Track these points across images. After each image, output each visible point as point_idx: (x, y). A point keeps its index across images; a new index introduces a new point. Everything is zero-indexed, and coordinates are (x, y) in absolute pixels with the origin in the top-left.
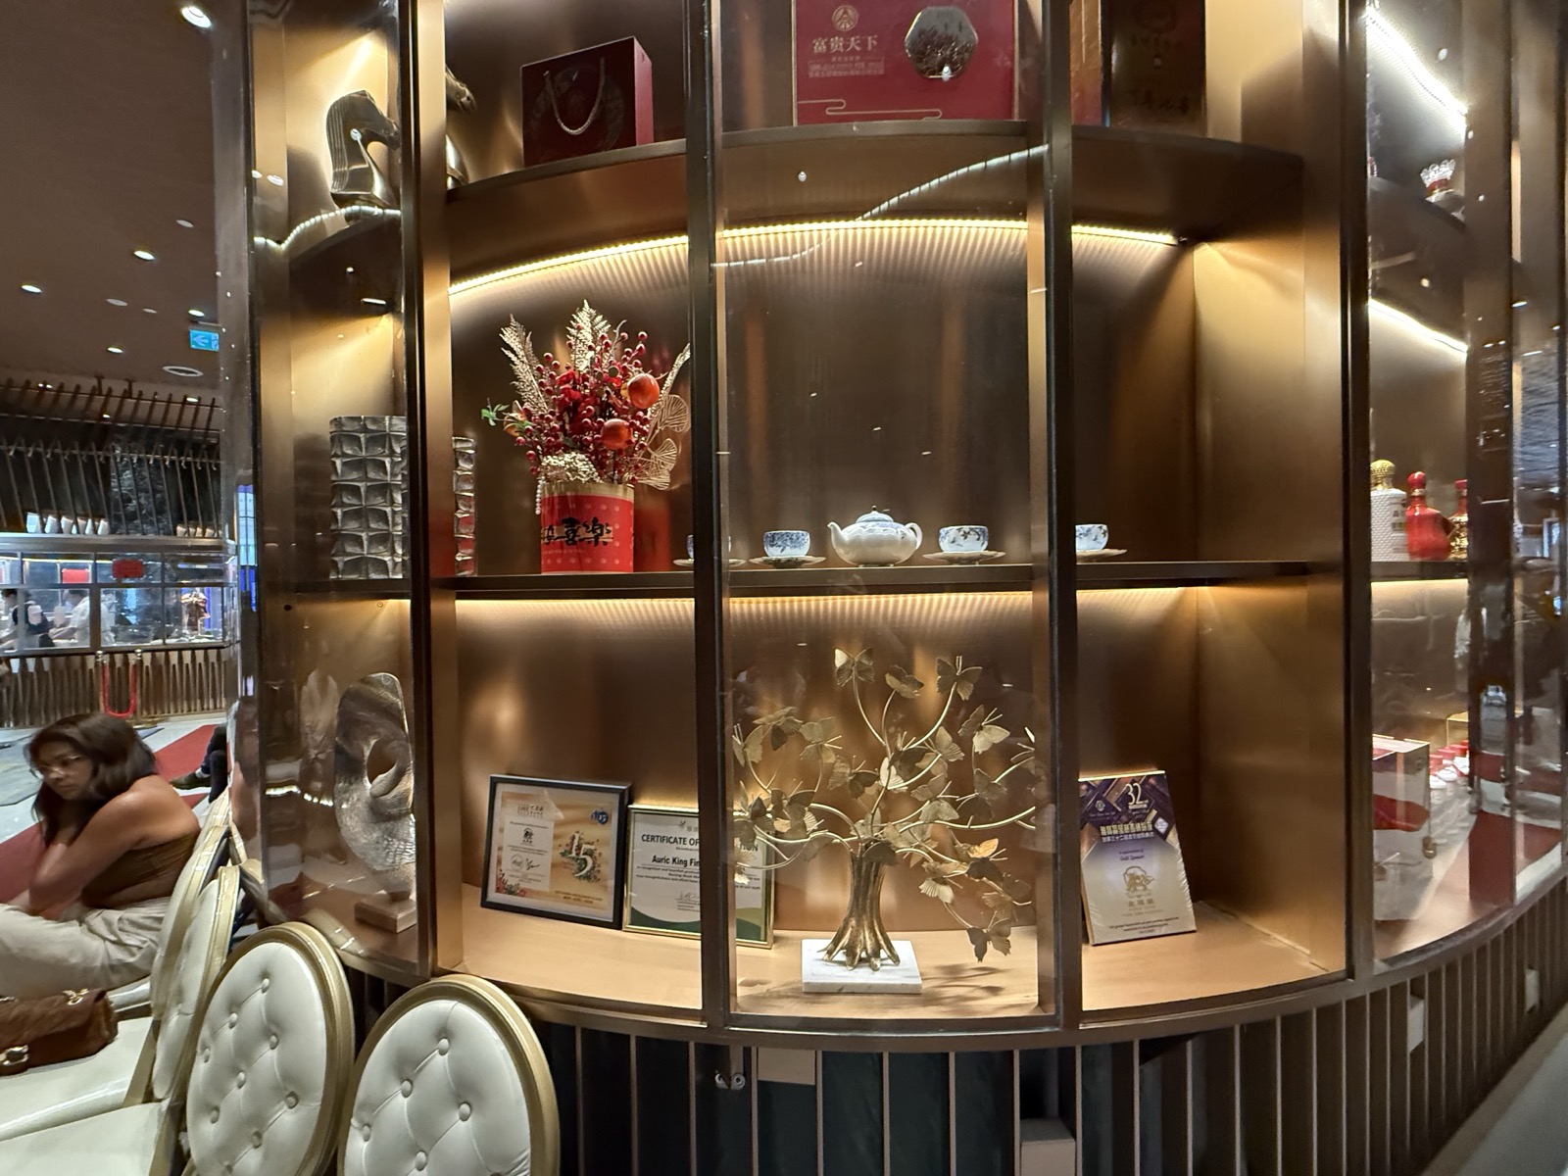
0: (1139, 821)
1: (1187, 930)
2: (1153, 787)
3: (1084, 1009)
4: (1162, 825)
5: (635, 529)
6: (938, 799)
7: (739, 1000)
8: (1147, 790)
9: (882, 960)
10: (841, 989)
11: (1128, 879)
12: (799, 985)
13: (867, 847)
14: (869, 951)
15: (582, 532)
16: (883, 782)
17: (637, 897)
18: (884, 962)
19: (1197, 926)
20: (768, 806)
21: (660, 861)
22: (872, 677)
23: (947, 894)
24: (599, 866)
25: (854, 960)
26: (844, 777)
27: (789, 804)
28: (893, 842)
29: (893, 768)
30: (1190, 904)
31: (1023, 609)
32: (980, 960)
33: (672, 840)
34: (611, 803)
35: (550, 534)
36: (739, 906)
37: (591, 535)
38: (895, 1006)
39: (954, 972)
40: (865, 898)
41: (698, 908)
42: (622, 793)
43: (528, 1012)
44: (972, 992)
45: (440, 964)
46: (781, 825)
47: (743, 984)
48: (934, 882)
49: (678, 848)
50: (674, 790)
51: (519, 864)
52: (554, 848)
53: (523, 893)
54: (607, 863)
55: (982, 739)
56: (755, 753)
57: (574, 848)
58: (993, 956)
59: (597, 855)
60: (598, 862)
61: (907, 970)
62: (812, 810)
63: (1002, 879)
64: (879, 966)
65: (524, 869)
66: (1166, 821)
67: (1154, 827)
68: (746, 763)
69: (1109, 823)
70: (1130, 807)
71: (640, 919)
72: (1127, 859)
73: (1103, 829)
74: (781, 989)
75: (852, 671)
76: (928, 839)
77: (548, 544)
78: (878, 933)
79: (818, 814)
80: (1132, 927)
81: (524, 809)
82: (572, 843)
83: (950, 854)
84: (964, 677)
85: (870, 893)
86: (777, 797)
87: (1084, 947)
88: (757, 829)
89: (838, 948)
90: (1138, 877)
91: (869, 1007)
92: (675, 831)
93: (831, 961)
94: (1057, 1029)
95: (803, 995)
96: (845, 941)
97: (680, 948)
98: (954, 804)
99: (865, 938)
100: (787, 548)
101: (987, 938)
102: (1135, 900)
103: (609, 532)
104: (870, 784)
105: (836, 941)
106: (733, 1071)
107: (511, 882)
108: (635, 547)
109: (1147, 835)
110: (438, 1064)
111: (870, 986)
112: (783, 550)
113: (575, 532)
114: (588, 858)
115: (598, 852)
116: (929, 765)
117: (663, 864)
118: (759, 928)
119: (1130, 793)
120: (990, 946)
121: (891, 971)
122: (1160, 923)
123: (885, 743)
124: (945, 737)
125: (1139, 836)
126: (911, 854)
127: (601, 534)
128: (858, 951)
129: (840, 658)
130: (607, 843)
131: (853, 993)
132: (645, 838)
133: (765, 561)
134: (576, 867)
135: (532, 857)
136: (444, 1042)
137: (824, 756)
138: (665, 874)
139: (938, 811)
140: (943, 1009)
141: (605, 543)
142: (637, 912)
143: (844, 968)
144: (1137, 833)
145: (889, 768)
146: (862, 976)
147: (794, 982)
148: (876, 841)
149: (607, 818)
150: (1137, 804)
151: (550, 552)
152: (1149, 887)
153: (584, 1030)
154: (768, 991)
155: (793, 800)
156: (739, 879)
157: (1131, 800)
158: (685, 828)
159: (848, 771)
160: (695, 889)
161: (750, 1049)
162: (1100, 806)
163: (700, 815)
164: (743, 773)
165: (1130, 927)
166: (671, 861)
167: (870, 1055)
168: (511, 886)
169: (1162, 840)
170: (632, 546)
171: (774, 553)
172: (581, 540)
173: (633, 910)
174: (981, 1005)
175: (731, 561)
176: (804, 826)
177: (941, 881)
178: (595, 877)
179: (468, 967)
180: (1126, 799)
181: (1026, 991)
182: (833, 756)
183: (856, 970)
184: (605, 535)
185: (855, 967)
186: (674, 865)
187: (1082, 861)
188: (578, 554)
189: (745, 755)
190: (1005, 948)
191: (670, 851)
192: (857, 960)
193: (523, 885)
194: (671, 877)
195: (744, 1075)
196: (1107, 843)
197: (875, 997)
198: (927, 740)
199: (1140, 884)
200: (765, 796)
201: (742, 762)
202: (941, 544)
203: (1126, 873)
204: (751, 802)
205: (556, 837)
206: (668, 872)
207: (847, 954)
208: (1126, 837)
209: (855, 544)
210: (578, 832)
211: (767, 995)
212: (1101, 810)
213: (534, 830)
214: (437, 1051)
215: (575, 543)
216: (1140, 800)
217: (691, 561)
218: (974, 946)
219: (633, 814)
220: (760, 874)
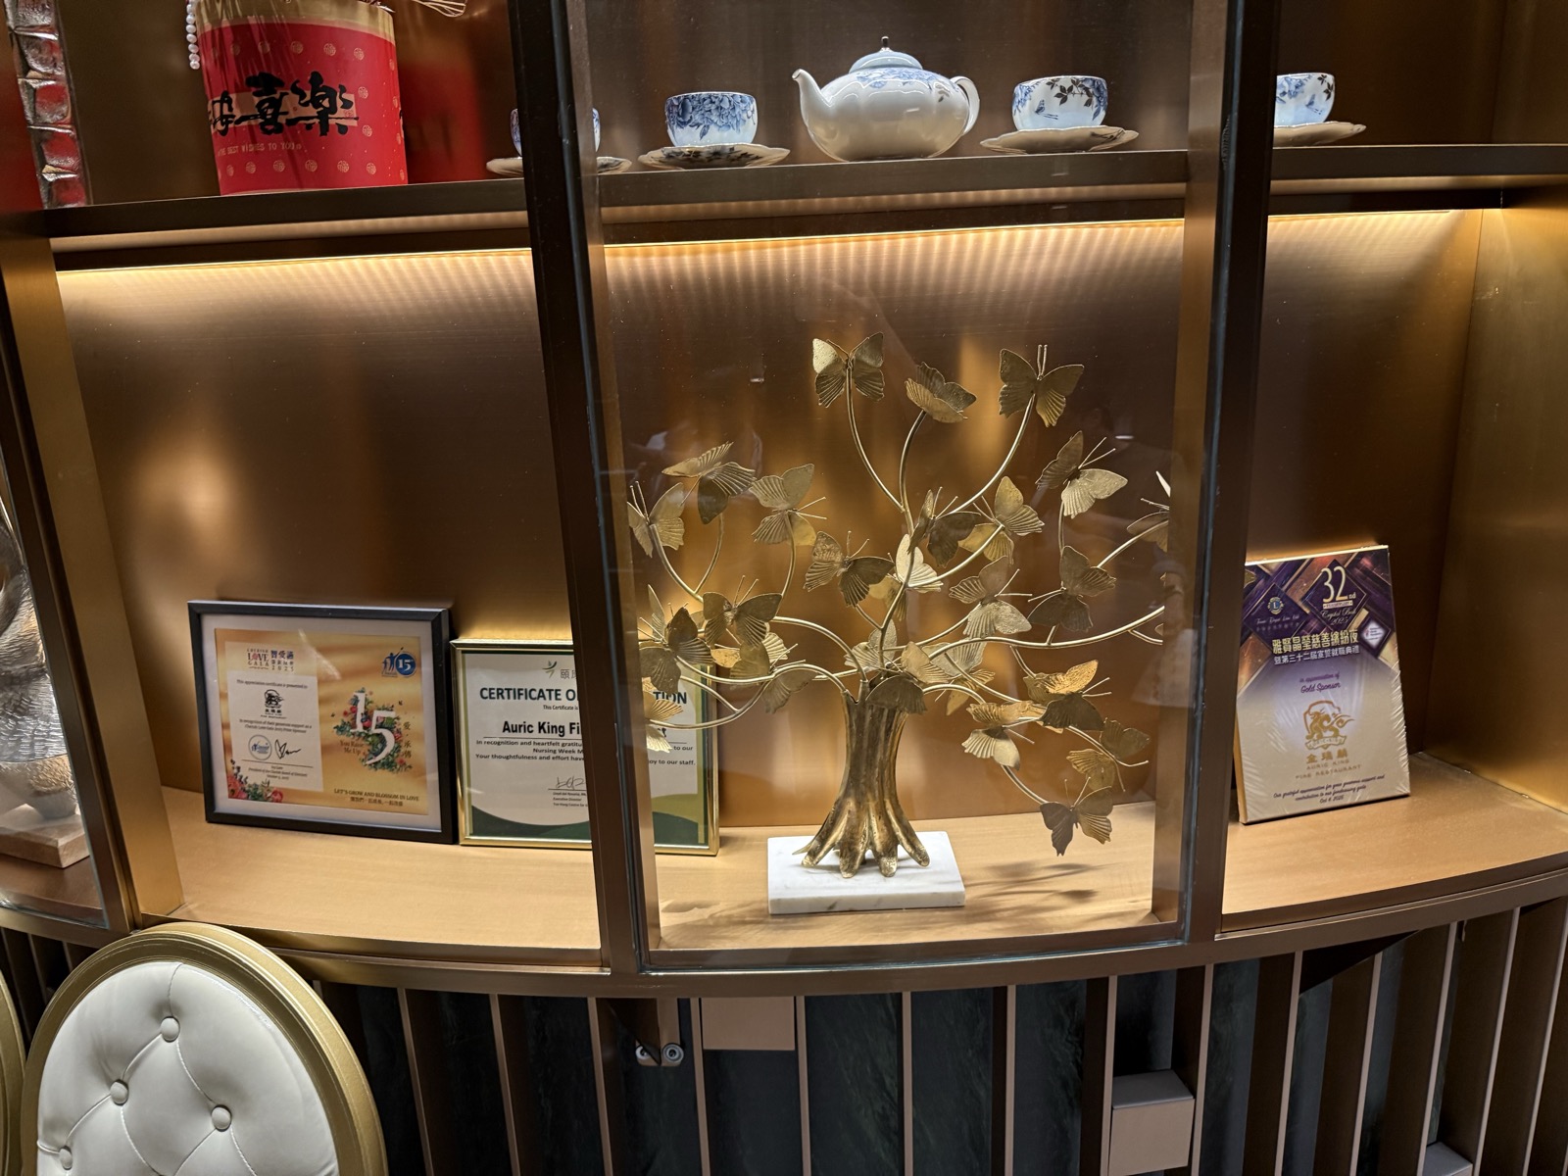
0: (1339, 628)
1: (1398, 794)
2: (1366, 571)
3: (1225, 911)
4: (1374, 634)
5: (402, 101)
6: (995, 600)
7: (663, 933)
8: (1356, 578)
9: (899, 860)
10: (831, 907)
11: (1310, 721)
12: (764, 905)
13: (872, 685)
14: (879, 847)
15: (292, 106)
16: (901, 574)
17: (478, 792)
18: (903, 864)
19: (1411, 789)
20: (701, 625)
21: (516, 729)
22: (880, 387)
23: (1007, 753)
24: (408, 744)
25: (852, 861)
26: (831, 569)
27: (737, 618)
28: (918, 674)
29: (917, 550)
30: (1404, 756)
31: (1166, 255)
32: (1061, 850)
33: (535, 694)
34: (417, 639)
35: (226, 112)
36: (656, 792)
37: (311, 111)
38: (922, 926)
39: (1017, 875)
40: (870, 765)
41: (585, 800)
42: (436, 621)
43: (309, 975)
44: (1046, 899)
45: (143, 909)
46: (725, 656)
47: (668, 910)
48: (985, 736)
49: (546, 707)
50: (528, 607)
51: (264, 750)
52: (322, 720)
53: (278, 796)
54: (421, 738)
55: (1077, 493)
56: (669, 533)
57: (359, 718)
58: (1082, 847)
59: (402, 727)
60: (405, 739)
61: (941, 873)
62: (777, 629)
63: (1101, 726)
64: (894, 868)
65: (274, 758)
66: (1381, 626)
67: (1360, 638)
68: (655, 551)
69: (1287, 634)
70: (1325, 606)
71: (487, 825)
72: (1311, 689)
73: (1276, 644)
74: (733, 912)
75: (844, 378)
76: (977, 669)
77: (224, 133)
78: (893, 820)
79: (786, 633)
80: (1310, 793)
81: (255, 657)
82: (354, 711)
83: (1015, 692)
84: (1050, 383)
85: (879, 756)
86: (714, 606)
87: (1231, 827)
88: (681, 664)
89: (827, 847)
90: (1327, 718)
91: (879, 929)
92: (538, 678)
93: (816, 867)
94: (1179, 943)
95: (770, 920)
96: (838, 834)
97: (560, 864)
98: (1022, 606)
99: (871, 828)
100: (713, 129)
101: (1072, 818)
102: (1319, 753)
103: (347, 104)
104: (878, 579)
105: (823, 837)
106: (664, 1041)
107: (254, 779)
108: (407, 140)
109: (1349, 650)
110: (164, 1056)
111: (880, 899)
112: (703, 134)
113: (276, 104)
114: (386, 733)
115: (402, 721)
116: (979, 543)
117: (522, 734)
118: (696, 825)
119: (1327, 584)
120: (1077, 831)
121: (914, 875)
122: (1355, 786)
123: (904, 507)
124: (1011, 494)
125: (1335, 652)
126: (949, 692)
127: (333, 109)
128: (860, 848)
129: (822, 354)
130: (418, 707)
131: (851, 911)
132: (486, 693)
133: (669, 156)
134: (365, 748)
135: (283, 737)
136: (169, 1024)
137: (795, 536)
138: (528, 751)
139: (997, 619)
140: (998, 925)
141: (343, 129)
142: (479, 811)
143: (837, 875)
144: (1331, 647)
145: (911, 550)
146: (867, 885)
147: (753, 902)
148: (888, 675)
149: (413, 665)
150: (1337, 600)
151: (231, 151)
152: (1342, 732)
153: (410, 993)
154: (711, 916)
155: (742, 612)
156: (653, 745)
157: (1328, 597)
158: (557, 673)
159: (838, 558)
160: (578, 770)
161: (688, 1001)
162: (1276, 606)
163: (579, 650)
164: (652, 571)
165: (1306, 794)
166: (536, 728)
167: (881, 998)
168: (256, 787)
169: (1370, 657)
170: (400, 138)
171: (685, 139)
172: (292, 122)
173: (474, 809)
174: (1060, 917)
175: (601, 160)
176: (765, 655)
177: (997, 732)
178: (403, 763)
179: (196, 912)
180: (1319, 592)
181: (1133, 894)
182: (813, 534)
183: (857, 877)
184: (341, 112)
185: (855, 873)
186: (542, 735)
187: (1238, 696)
188: (290, 152)
189: (651, 534)
190: (1102, 836)
191: (532, 712)
192: (858, 862)
193: (275, 784)
194: (538, 755)
195: (682, 1046)
196: (1282, 665)
197: (888, 915)
198: (979, 501)
199: (1330, 728)
200: (694, 608)
201: (649, 551)
202: (1017, 118)
203: (1308, 711)
204: (669, 619)
205: (322, 701)
206: (533, 747)
207: (841, 855)
208: (1313, 656)
209: (848, 114)
210: (362, 692)
211: (711, 923)
212: (1276, 612)
213: (282, 692)
214: (160, 1036)
215: (279, 128)
216: (1342, 595)
217: (518, 161)
218: (1051, 832)
219: (459, 656)
220: (692, 738)
